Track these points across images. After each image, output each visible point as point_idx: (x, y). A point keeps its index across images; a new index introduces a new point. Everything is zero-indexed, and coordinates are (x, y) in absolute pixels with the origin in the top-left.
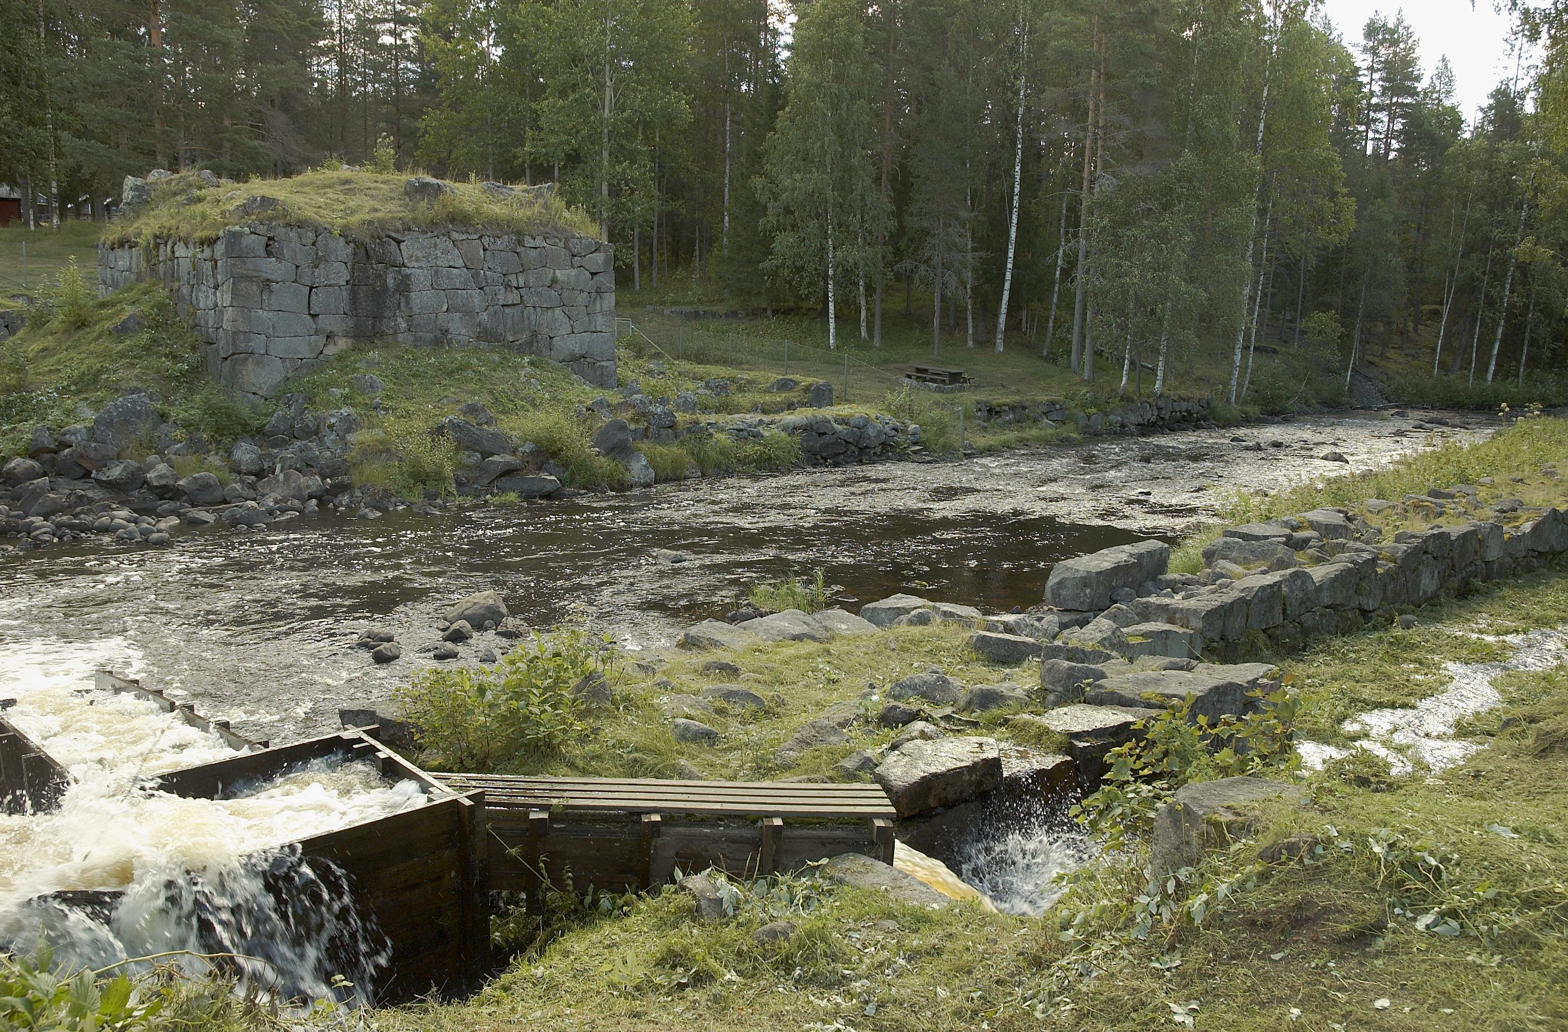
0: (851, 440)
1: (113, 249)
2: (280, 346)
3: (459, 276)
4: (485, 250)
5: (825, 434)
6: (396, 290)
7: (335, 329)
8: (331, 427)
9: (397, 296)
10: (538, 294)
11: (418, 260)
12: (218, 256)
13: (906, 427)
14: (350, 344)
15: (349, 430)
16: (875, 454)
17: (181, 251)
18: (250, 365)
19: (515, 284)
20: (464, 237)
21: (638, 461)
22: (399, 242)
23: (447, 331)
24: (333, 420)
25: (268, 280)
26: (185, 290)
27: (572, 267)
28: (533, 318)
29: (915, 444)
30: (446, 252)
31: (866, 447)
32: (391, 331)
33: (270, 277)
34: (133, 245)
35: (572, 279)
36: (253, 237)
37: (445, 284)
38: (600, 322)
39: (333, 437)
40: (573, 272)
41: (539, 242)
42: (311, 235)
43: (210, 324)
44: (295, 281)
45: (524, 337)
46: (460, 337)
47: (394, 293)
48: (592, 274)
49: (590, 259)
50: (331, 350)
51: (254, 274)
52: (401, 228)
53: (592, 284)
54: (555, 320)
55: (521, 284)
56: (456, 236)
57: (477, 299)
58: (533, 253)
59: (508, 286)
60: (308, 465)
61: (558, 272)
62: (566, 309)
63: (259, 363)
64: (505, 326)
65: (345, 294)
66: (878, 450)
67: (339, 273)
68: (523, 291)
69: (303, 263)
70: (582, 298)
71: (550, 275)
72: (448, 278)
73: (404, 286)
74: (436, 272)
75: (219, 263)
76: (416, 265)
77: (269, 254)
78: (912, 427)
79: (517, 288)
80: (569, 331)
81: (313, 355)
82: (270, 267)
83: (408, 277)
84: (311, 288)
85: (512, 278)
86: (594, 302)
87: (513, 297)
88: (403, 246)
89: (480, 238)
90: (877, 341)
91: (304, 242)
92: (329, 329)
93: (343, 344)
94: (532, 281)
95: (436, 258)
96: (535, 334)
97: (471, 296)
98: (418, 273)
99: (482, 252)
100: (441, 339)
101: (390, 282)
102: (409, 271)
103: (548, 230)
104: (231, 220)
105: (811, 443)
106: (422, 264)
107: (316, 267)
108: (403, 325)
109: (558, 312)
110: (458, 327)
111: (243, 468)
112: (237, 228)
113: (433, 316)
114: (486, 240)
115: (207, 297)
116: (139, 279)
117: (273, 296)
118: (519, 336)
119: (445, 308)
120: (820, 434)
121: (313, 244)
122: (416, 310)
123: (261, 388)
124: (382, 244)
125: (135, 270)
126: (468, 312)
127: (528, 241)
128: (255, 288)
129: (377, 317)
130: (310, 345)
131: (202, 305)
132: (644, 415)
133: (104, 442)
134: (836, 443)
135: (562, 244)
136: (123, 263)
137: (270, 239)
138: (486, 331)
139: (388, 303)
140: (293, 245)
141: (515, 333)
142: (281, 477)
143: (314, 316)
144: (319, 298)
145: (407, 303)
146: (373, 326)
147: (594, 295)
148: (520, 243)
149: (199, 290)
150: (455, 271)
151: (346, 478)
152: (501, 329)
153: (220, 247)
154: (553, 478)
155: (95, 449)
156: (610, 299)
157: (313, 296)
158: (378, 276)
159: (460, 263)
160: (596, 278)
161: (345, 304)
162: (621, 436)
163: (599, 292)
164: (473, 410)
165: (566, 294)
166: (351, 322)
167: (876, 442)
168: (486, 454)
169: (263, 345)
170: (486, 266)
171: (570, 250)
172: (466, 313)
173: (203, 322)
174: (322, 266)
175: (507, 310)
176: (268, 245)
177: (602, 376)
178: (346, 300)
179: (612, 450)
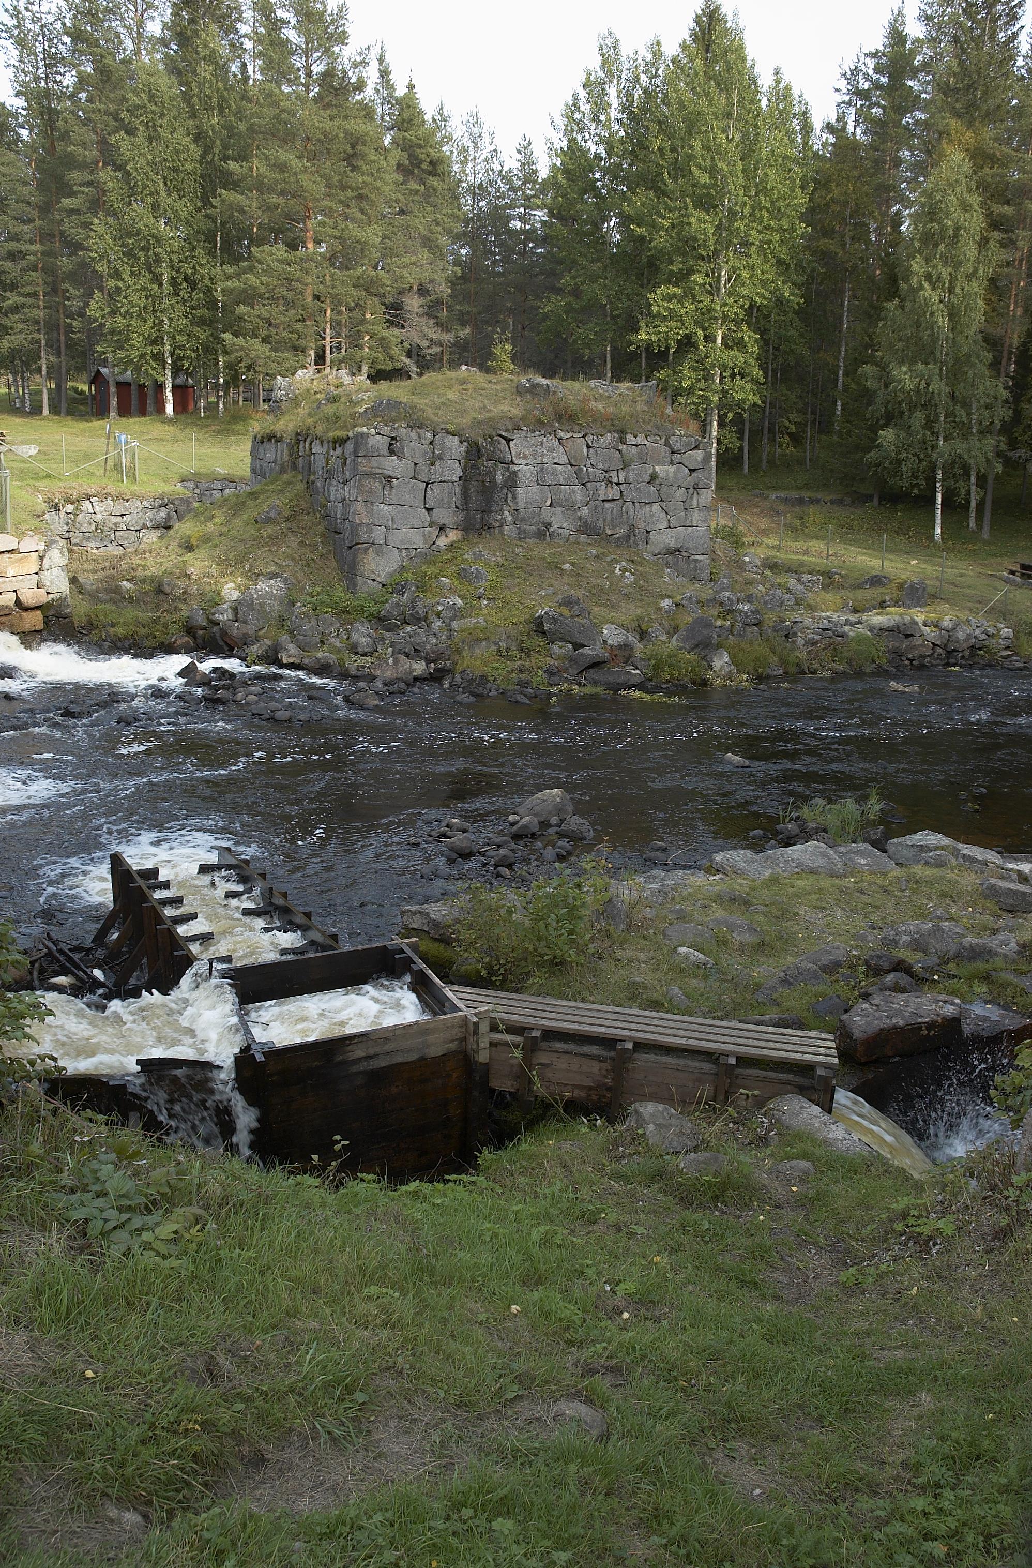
0: (938, 643)
1: (262, 442)
2: (396, 538)
3: (564, 472)
4: (588, 447)
5: (912, 635)
6: (504, 486)
7: (446, 522)
8: (438, 615)
9: (505, 491)
10: (638, 490)
11: (525, 457)
12: (347, 455)
13: (999, 631)
14: (460, 537)
15: (453, 619)
16: (963, 657)
17: (317, 448)
18: (371, 554)
19: (615, 480)
20: (569, 435)
21: (721, 657)
22: (508, 441)
23: (549, 524)
24: (440, 608)
25: (390, 477)
26: (319, 484)
27: (672, 463)
28: (631, 512)
29: (1007, 648)
30: (551, 450)
31: (954, 650)
32: (498, 524)
33: (393, 474)
34: (279, 440)
35: (671, 475)
36: (378, 437)
37: (549, 480)
38: (696, 517)
39: (439, 624)
40: (672, 469)
41: (640, 439)
42: (429, 435)
43: (339, 515)
44: (414, 478)
45: (621, 531)
46: (561, 531)
47: (502, 489)
48: (690, 470)
49: (690, 456)
50: (442, 541)
51: (378, 471)
52: (510, 427)
53: (689, 481)
54: (652, 515)
55: (622, 480)
56: (561, 434)
57: (579, 493)
58: (634, 450)
59: (609, 482)
60: (416, 650)
61: (657, 469)
62: (664, 505)
63: (379, 553)
64: (604, 520)
65: (457, 489)
66: (967, 653)
67: (453, 470)
68: (623, 487)
69: (421, 462)
70: (680, 494)
71: (650, 471)
72: (553, 474)
73: (511, 482)
74: (542, 469)
75: (348, 461)
76: (524, 462)
77: (392, 452)
78: (1006, 632)
79: (618, 484)
80: (665, 525)
81: (426, 546)
82: (392, 465)
83: (515, 473)
84: (427, 484)
85: (613, 474)
86: (692, 498)
87: (613, 493)
88: (512, 444)
89: (584, 436)
90: (985, 534)
91: (423, 441)
92: (441, 521)
93: (453, 536)
94: (632, 477)
95: (543, 455)
96: (632, 528)
97: (573, 491)
98: (524, 469)
99: (585, 450)
100: (544, 532)
101: (499, 478)
102: (516, 468)
103: (649, 428)
104: (360, 421)
105: (897, 645)
106: (529, 461)
107: (432, 464)
108: (510, 519)
109: (656, 507)
110: (561, 522)
111: (360, 650)
112: (365, 429)
113: (537, 510)
114: (589, 438)
115: (337, 490)
116: (283, 470)
117: (393, 492)
118: (618, 530)
119: (548, 503)
120: (907, 636)
121: (431, 443)
122: (521, 505)
123: (379, 575)
124: (493, 443)
125: (279, 462)
126: (569, 506)
127: (630, 439)
128: (377, 484)
129: (486, 511)
130: (424, 536)
131: (332, 498)
132: (730, 611)
133: (245, 622)
134: (923, 645)
135: (662, 442)
136: (270, 456)
137: (393, 439)
138: (586, 524)
139: (496, 498)
140: (412, 444)
141: (613, 528)
142: (391, 661)
143: (429, 510)
144: (434, 493)
145: (514, 497)
146: (482, 519)
147: (691, 491)
148: (623, 440)
149: (330, 484)
150: (560, 467)
151: (448, 663)
152: (600, 523)
153: (349, 447)
154: (637, 671)
155: (238, 628)
156: (707, 496)
157: (429, 492)
158: (489, 473)
159: (564, 460)
160: (694, 474)
161: (456, 499)
162: (706, 632)
163: (696, 488)
164: (568, 602)
165: (664, 490)
166: (461, 516)
167: (965, 645)
168: (578, 646)
169: (383, 536)
170: (589, 463)
171: (670, 447)
172: (568, 507)
173: (332, 514)
174: (437, 463)
175: (607, 505)
176: (391, 445)
177: (695, 570)
178: (458, 495)
179: (697, 646)
